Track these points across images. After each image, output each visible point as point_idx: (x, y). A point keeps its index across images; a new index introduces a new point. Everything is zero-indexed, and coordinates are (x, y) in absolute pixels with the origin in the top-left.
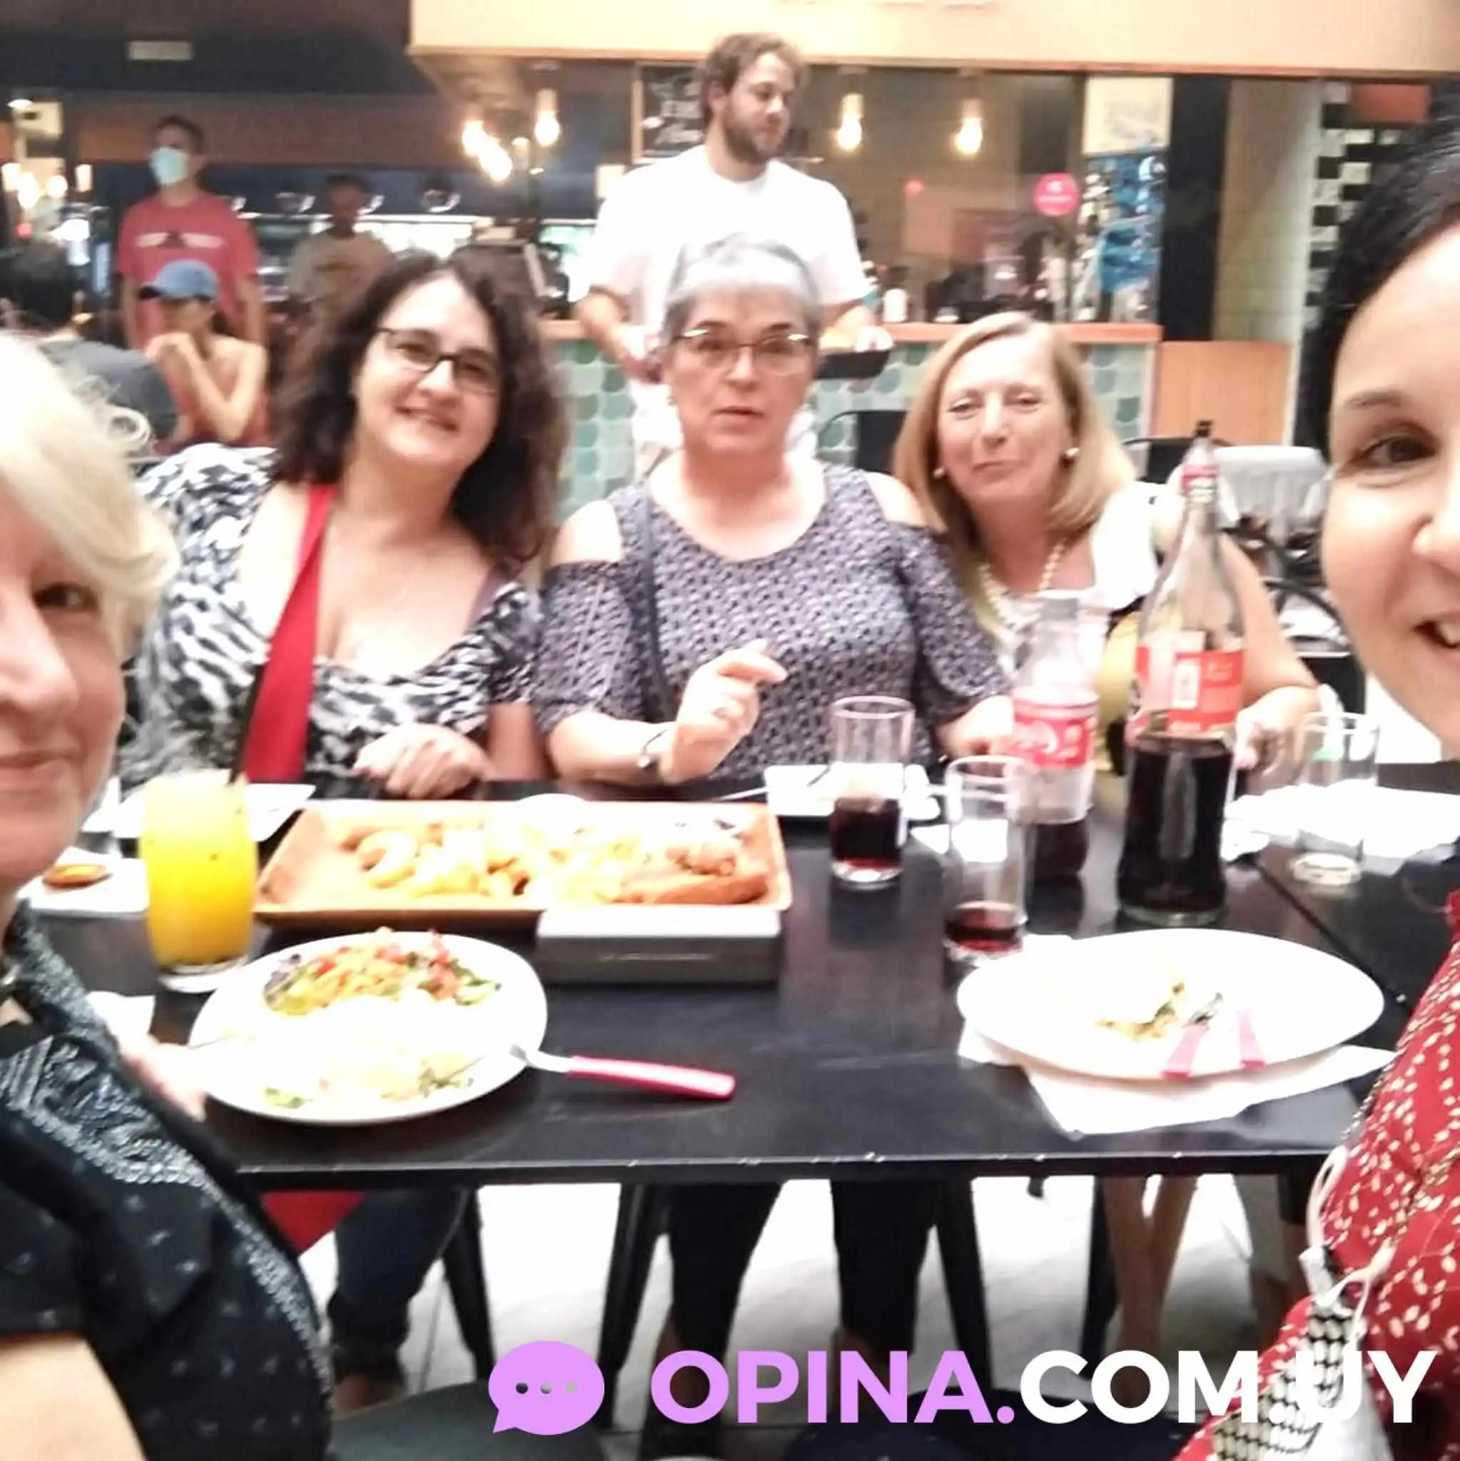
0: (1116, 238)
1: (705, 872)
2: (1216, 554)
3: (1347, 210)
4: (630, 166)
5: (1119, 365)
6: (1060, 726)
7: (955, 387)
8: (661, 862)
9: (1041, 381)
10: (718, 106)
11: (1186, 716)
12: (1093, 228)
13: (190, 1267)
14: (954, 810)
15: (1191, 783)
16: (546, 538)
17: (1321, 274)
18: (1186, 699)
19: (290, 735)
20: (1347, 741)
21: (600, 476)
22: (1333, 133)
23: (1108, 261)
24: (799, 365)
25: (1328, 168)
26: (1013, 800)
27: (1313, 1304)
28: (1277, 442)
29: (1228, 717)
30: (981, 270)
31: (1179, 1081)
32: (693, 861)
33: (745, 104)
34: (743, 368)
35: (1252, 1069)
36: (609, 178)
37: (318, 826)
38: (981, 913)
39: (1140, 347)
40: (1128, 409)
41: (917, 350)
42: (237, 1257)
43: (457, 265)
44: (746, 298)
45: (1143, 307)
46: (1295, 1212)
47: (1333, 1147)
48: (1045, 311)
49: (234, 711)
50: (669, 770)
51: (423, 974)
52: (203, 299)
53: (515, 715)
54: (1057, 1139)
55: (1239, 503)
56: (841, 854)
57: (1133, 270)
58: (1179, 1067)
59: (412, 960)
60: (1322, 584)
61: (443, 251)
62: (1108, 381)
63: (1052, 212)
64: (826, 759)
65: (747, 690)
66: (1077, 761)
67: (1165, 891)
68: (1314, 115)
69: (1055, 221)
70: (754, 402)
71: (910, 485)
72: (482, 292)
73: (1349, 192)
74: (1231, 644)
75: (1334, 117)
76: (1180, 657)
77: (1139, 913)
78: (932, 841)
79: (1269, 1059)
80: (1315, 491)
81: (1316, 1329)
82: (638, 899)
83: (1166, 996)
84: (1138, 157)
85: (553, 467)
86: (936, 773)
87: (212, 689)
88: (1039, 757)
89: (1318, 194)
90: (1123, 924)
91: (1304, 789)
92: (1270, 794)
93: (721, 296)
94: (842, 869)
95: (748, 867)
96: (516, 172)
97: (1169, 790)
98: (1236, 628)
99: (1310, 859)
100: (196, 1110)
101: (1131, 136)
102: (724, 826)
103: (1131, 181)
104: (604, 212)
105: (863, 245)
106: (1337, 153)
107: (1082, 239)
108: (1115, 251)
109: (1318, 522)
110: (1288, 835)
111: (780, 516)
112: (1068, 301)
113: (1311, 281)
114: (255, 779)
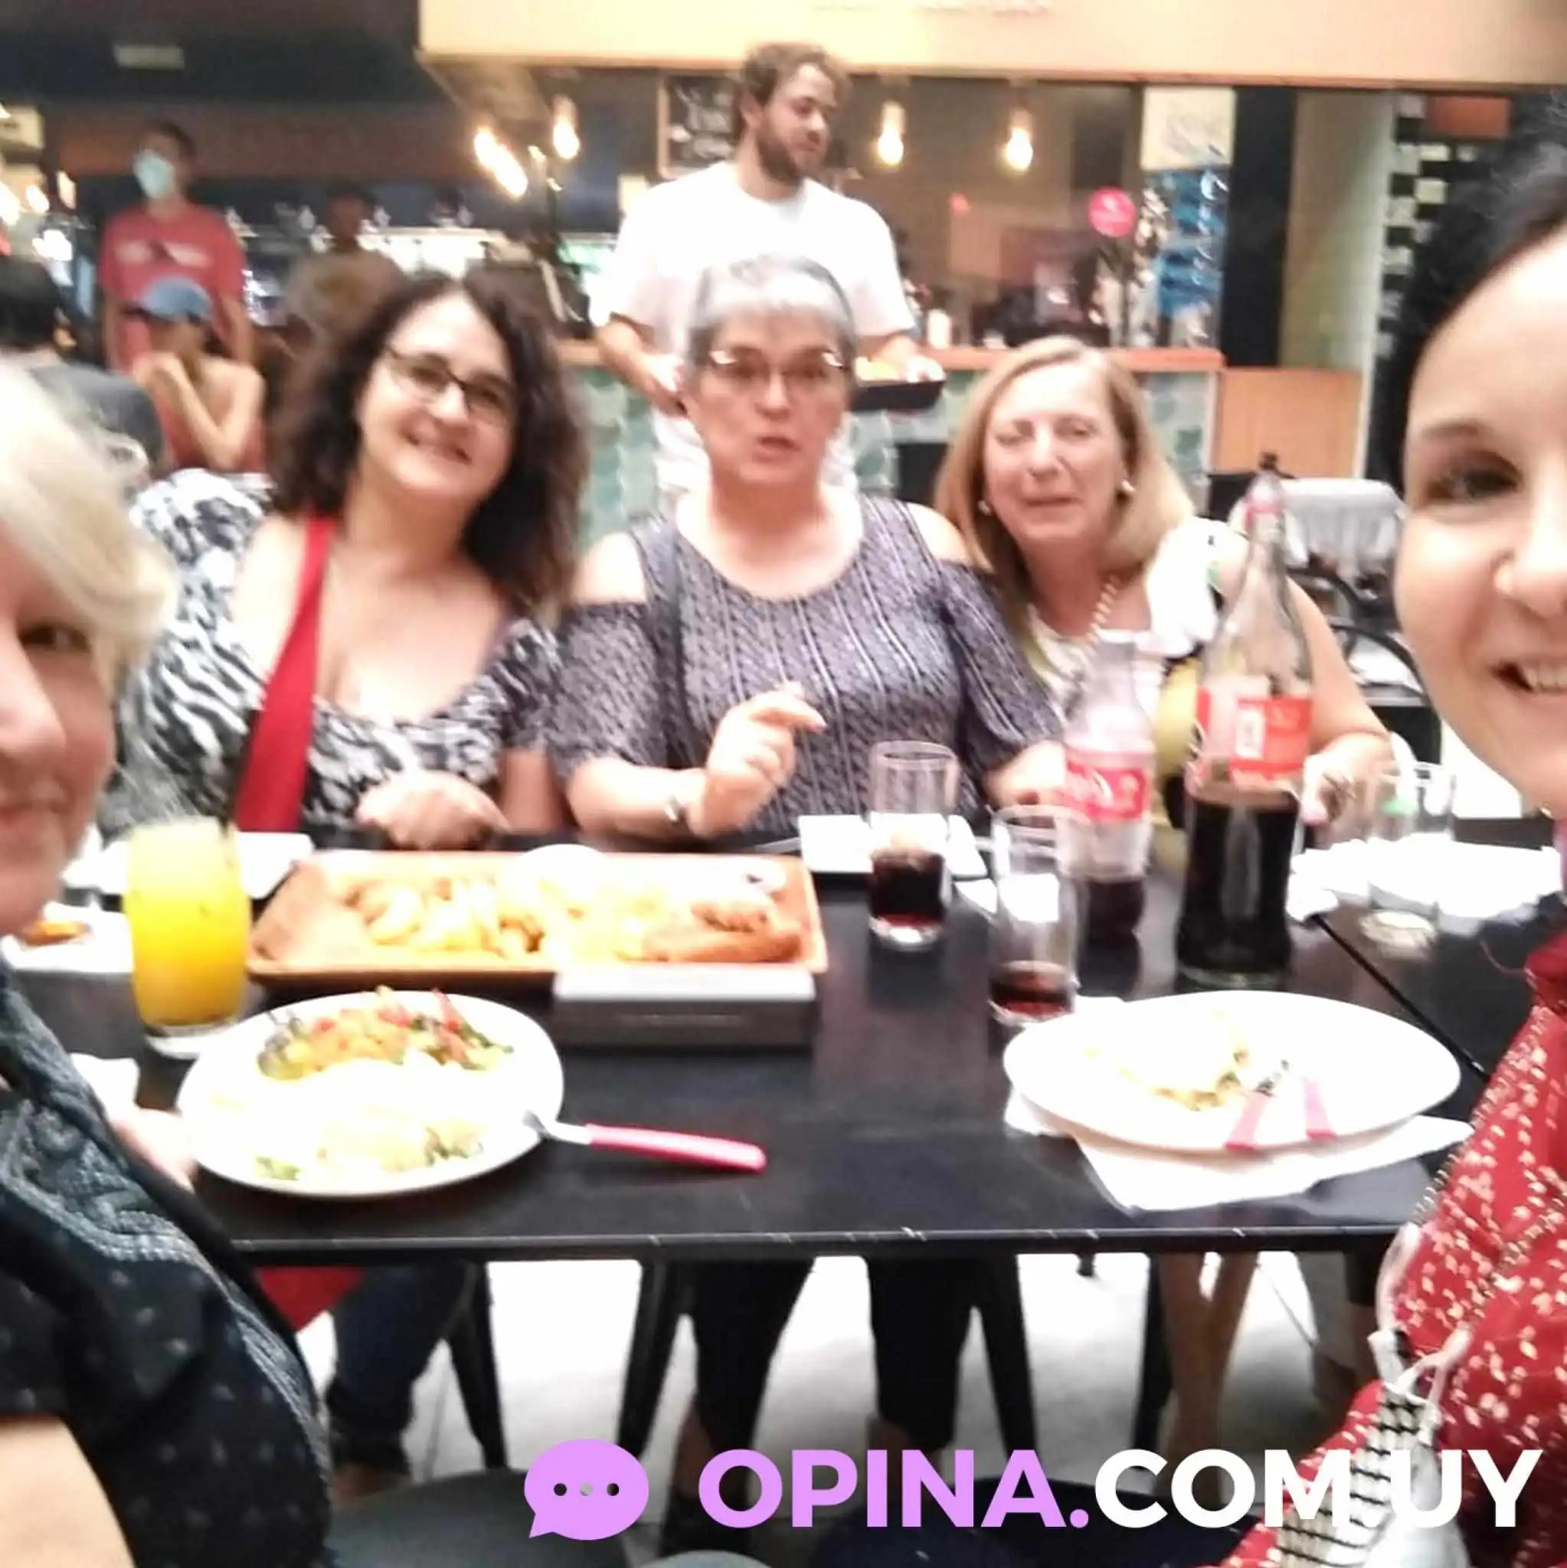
0: (1176, 259)
1: (732, 928)
2: (1283, 597)
3: (1422, 230)
4: (654, 178)
5: (1179, 394)
6: (1112, 777)
7: (1003, 417)
8: (688, 919)
9: (1097, 412)
10: (752, 120)
11: (1249, 766)
12: (1151, 248)
13: (180, 1347)
14: (1002, 864)
15: (1255, 837)
16: (563, 573)
17: (1395, 299)
18: (1250, 748)
19: (287, 782)
20: (1422, 792)
21: (623, 510)
22: (1408, 148)
23: (1167, 283)
24: (834, 391)
25: (1402, 185)
26: (1065, 855)
27: (1385, 1390)
28: (1348, 474)
29: (1295, 768)
30: (1030, 292)
31: (1242, 1153)
32: (722, 918)
33: (783, 120)
34: (775, 394)
35: (1320, 1140)
36: (632, 192)
37: (317, 881)
38: (1030, 976)
39: (1200, 376)
40: (1189, 440)
41: (961, 377)
42: (230, 1336)
43: (471, 287)
44: (776, 320)
45: (1204, 335)
46: (1364, 1293)
47: (1402, 1223)
48: (1099, 337)
49: (227, 760)
50: (698, 822)
51: (428, 1039)
52: (194, 319)
53: (529, 762)
54: (1111, 1214)
55: (1307, 538)
56: (879, 911)
57: (1193, 293)
58: (1241, 1139)
59: (418, 1024)
60: (1396, 626)
61: (456, 270)
62: (1166, 411)
63: (1107, 231)
64: (864, 810)
65: (782, 737)
66: (1131, 814)
67: (1227, 951)
68: (1386, 128)
69: (1112, 243)
70: (788, 430)
71: (955, 521)
72: (496, 314)
73: (1425, 211)
74: (1298, 689)
75: (1408, 131)
76: (1244, 702)
77: (1199, 975)
78: (980, 897)
79: (1339, 1128)
80: (1387, 529)
81: (1388, 1418)
82: (663, 959)
83: (1229, 1065)
84: (1198, 173)
85: (572, 500)
86: (981, 825)
87: (204, 735)
88: (1093, 809)
89: (1390, 214)
90: (1182, 985)
91: (1376, 842)
92: (1337, 848)
93: (749, 317)
94: (882, 927)
95: (781, 925)
96: (530, 187)
97: (1231, 842)
98: (1304, 673)
99: (1383, 917)
100: (185, 1182)
101: (1192, 150)
102: (753, 880)
103: (1193, 199)
104: (626, 227)
105: (905, 267)
106: (1411, 168)
107: (1138, 259)
108: (1175, 273)
109: (1390, 563)
110: (1359, 892)
111: (814, 551)
112: (1125, 327)
113: (1385, 306)
114: (245, 828)
